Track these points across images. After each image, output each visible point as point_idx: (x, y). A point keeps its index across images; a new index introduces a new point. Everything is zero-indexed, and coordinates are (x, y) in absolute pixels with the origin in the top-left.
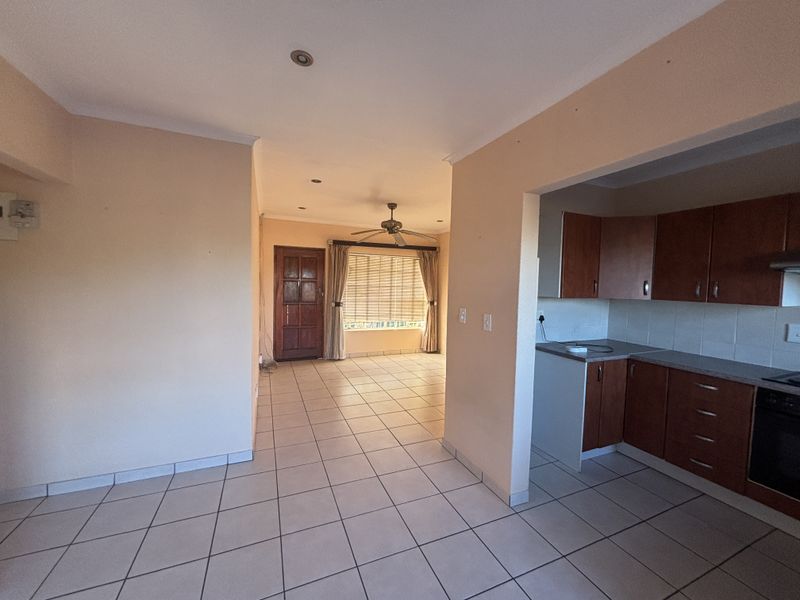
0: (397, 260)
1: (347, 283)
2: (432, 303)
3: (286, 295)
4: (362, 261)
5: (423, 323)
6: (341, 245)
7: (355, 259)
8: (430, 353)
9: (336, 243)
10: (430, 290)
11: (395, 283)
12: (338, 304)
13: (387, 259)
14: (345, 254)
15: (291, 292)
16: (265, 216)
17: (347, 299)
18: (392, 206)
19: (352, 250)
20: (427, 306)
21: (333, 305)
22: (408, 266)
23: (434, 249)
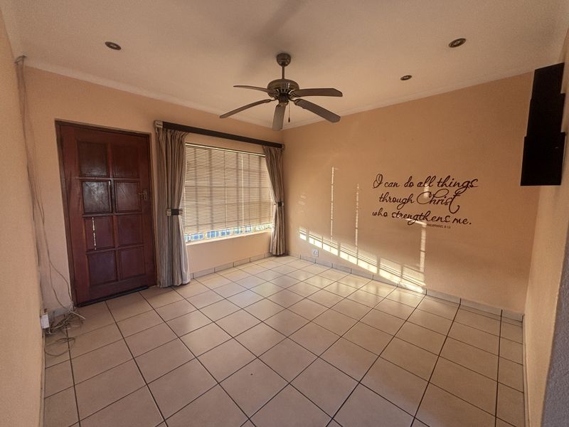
0: (242, 155)
1: (187, 182)
2: (280, 204)
3: (88, 202)
4: (202, 154)
5: (272, 225)
6: (175, 131)
7: (195, 151)
8: (280, 256)
9: (167, 126)
10: (278, 190)
11: (242, 183)
12: (176, 212)
13: (230, 154)
14: (181, 143)
15: (97, 199)
16: (28, 63)
17: (186, 205)
18: (284, 60)
19: (190, 139)
20: (274, 208)
21: (169, 213)
22: (254, 164)
23: (279, 146)
